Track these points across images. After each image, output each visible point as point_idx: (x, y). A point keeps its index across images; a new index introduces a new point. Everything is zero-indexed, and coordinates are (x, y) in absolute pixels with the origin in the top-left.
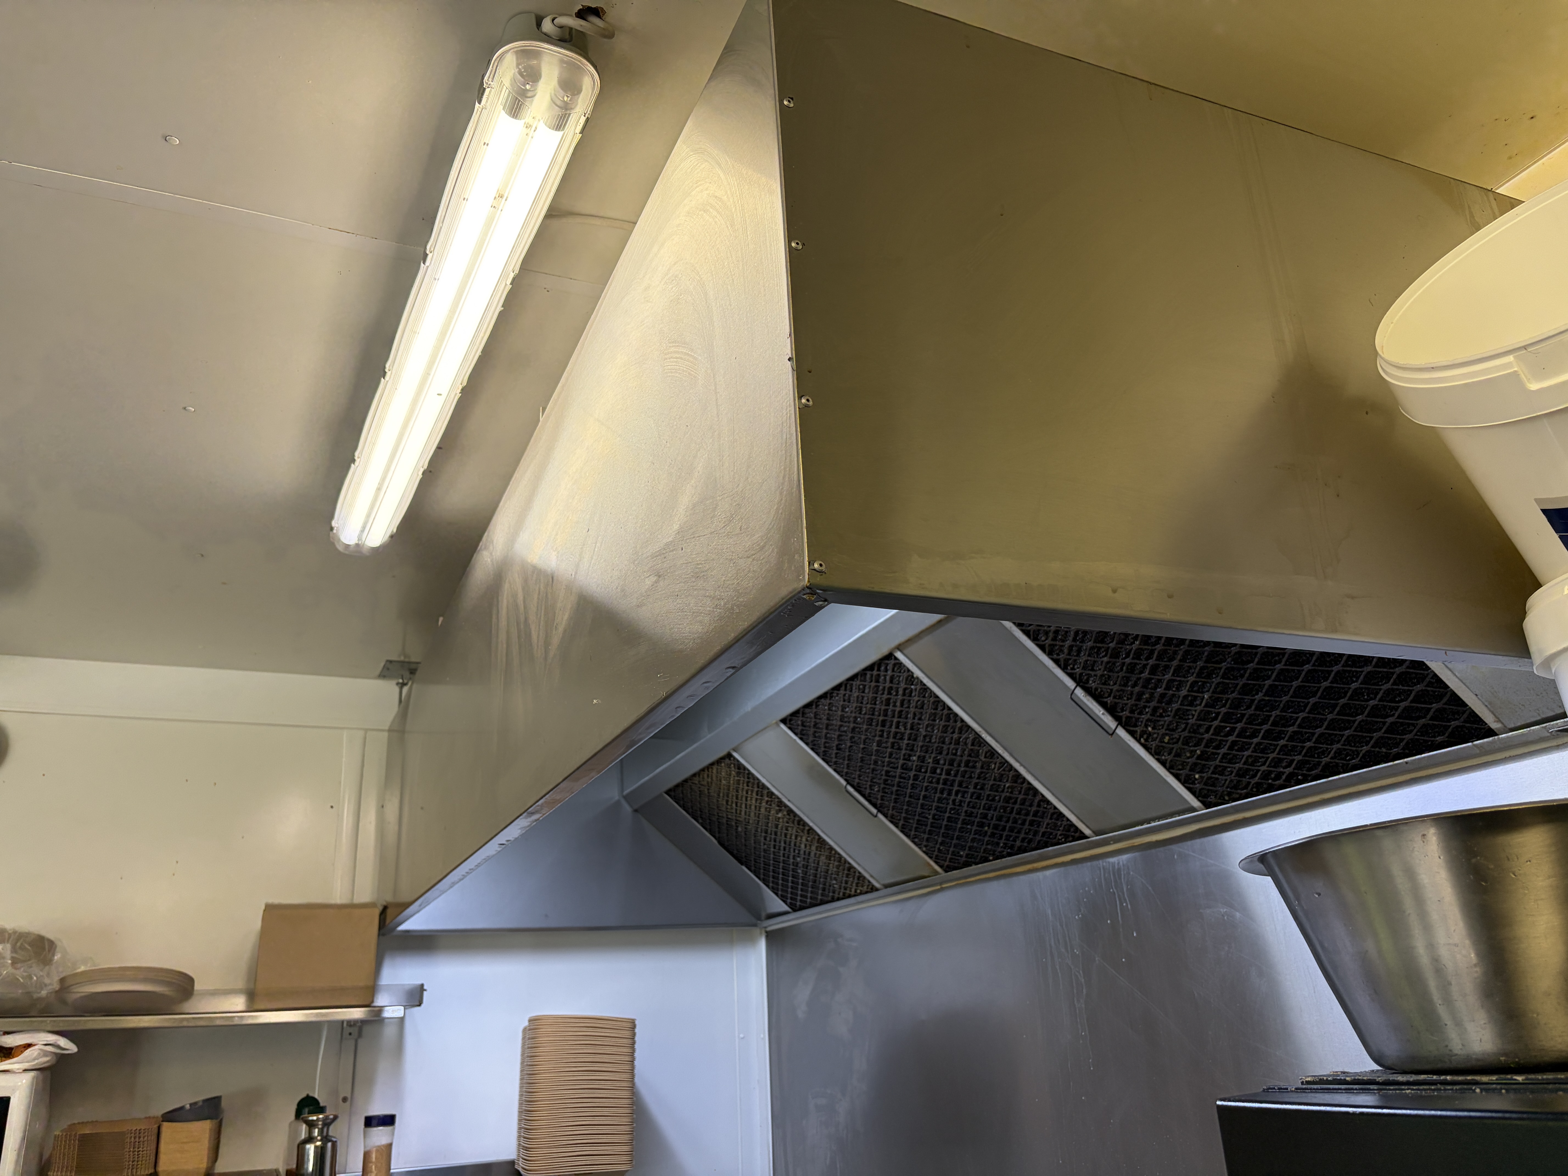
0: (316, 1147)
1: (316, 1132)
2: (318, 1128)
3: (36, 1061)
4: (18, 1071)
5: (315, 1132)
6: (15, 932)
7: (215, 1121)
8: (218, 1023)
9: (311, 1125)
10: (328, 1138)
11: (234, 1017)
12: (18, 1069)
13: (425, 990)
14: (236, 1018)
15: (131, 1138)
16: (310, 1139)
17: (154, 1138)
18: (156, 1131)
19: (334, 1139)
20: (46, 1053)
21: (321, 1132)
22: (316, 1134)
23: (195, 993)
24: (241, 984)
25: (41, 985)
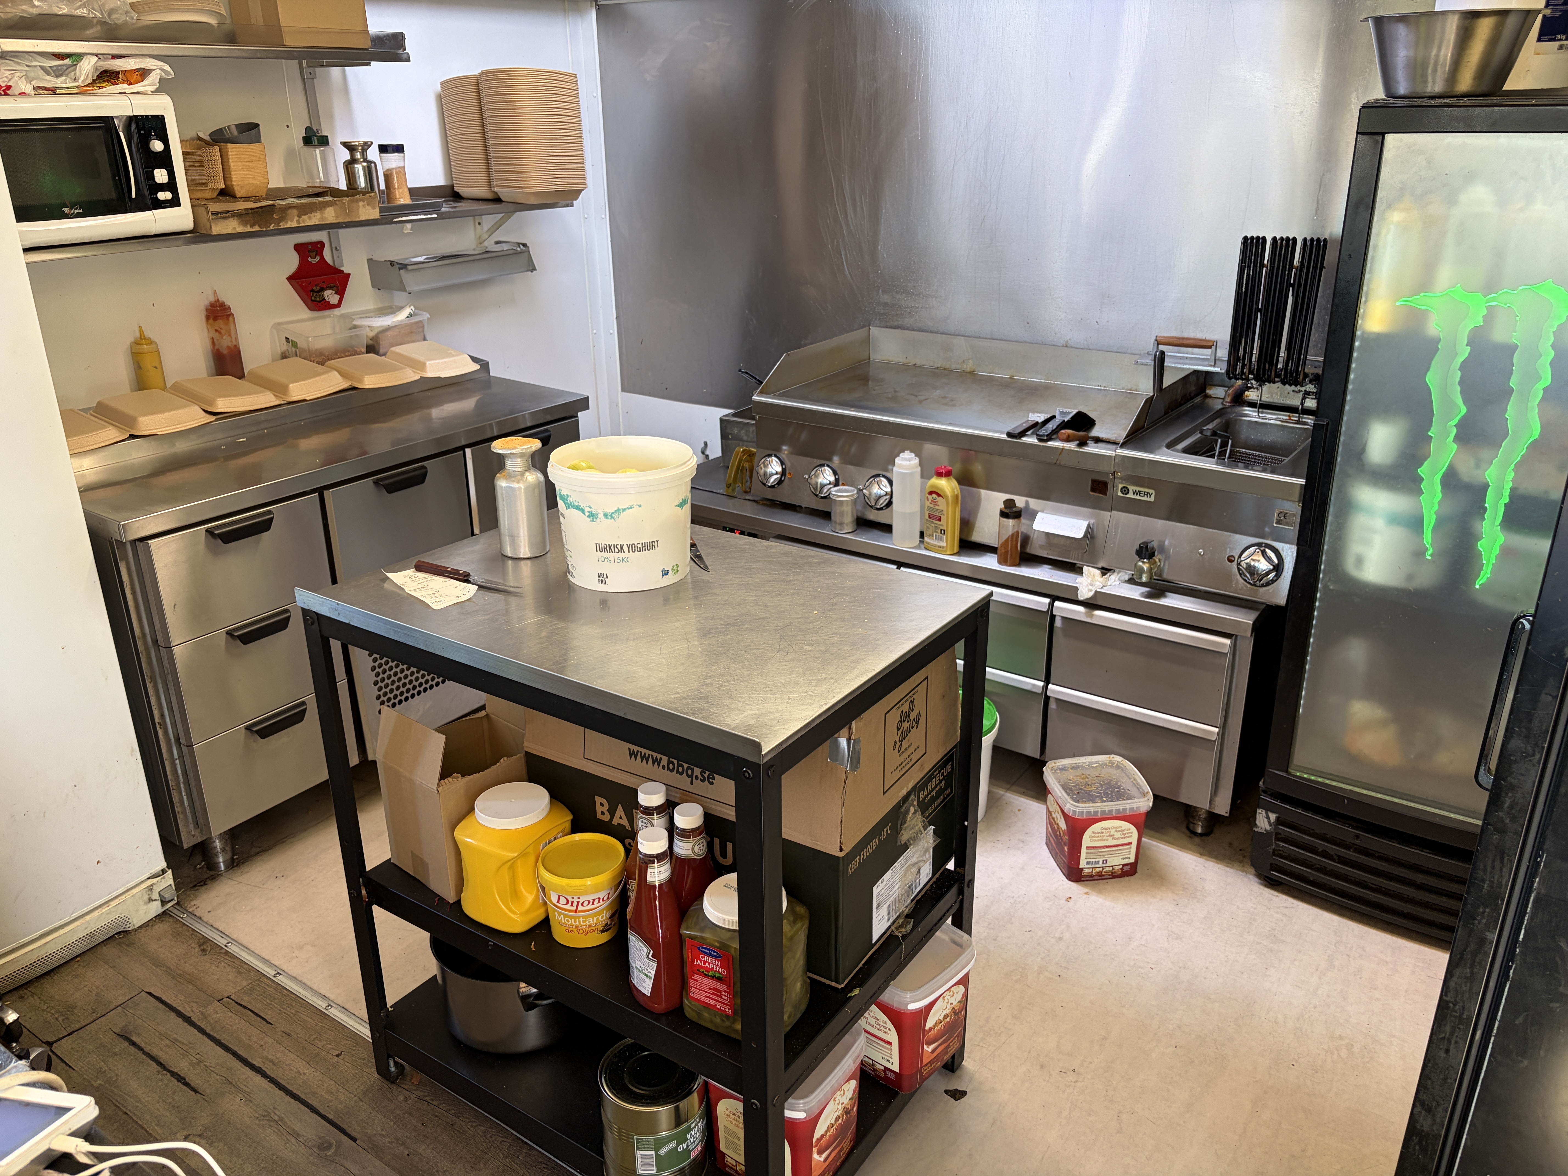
2: (359, 152)
4: (155, 92)
9: (352, 149)
12: (153, 90)
21: (362, 155)
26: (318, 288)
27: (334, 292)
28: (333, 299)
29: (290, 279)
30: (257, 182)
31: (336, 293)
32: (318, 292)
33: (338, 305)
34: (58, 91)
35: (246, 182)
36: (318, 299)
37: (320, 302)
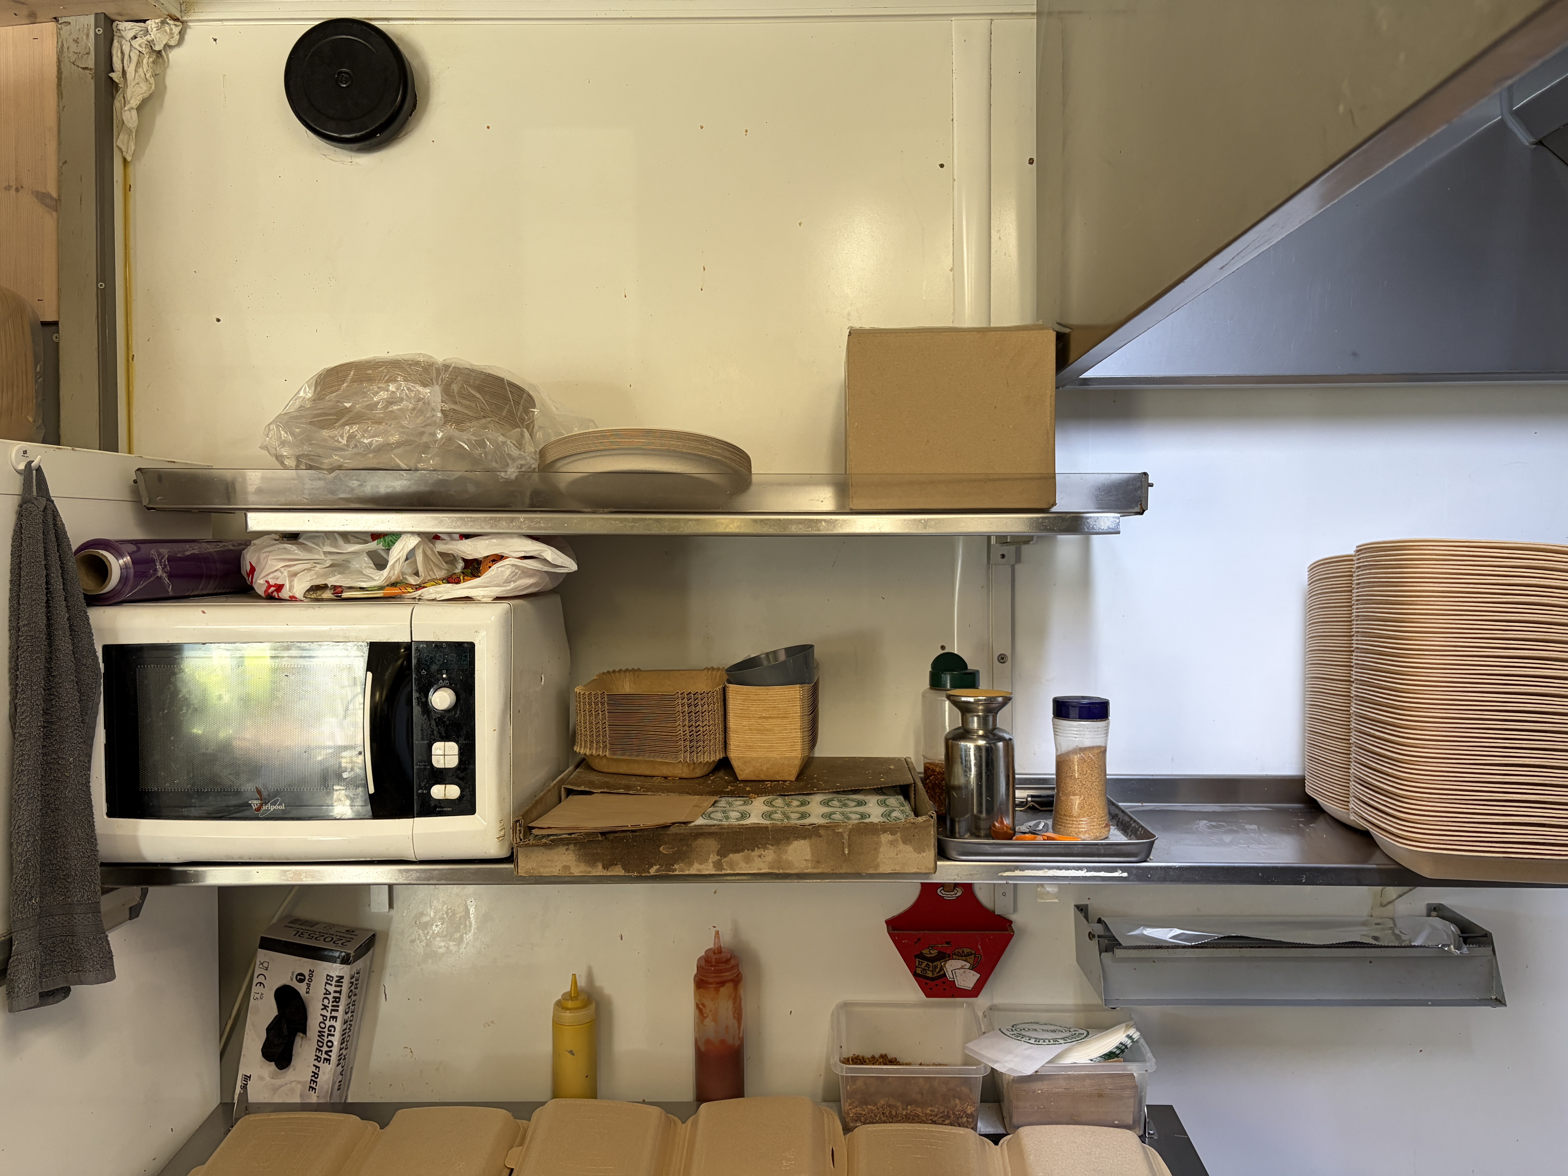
0: (978, 748)
1: (975, 723)
2: (978, 716)
3: (512, 585)
4: (484, 600)
5: (973, 722)
6: (446, 367)
7: (807, 687)
8: (794, 529)
9: (965, 709)
10: (996, 732)
11: (821, 521)
12: (484, 597)
13: (1152, 485)
14: (823, 524)
15: (683, 705)
16: (964, 733)
17: (718, 706)
18: (720, 696)
19: (1007, 736)
20: (526, 573)
21: (984, 722)
22: (975, 726)
23: (755, 479)
24: (823, 466)
25: (505, 460)
26: (934, 952)
27: (968, 965)
28: (966, 978)
29: (888, 922)
30: (774, 755)
31: (973, 968)
32: (932, 960)
33: (975, 992)
34: (345, 595)
35: (754, 755)
36: (930, 974)
37: (932, 979)
